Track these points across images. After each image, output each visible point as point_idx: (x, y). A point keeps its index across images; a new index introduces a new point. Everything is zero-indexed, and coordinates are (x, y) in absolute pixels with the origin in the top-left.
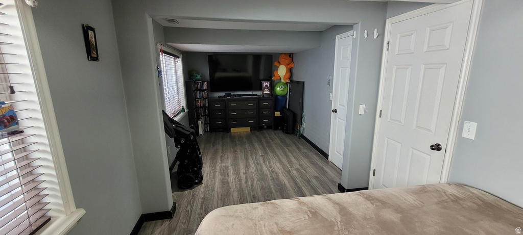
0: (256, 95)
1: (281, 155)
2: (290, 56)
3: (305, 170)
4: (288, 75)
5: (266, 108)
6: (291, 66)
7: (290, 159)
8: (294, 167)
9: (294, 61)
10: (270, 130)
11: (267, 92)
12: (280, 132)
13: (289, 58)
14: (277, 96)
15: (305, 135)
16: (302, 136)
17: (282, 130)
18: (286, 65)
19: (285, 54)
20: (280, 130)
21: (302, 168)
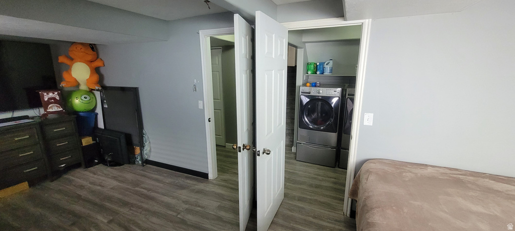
0: (26, 117)
1: (142, 202)
2: (92, 48)
3: (199, 206)
4: (96, 78)
5: (63, 136)
6: (97, 63)
7: (162, 202)
8: (181, 209)
9: (101, 56)
10: (78, 170)
11: (54, 108)
12: (100, 168)
13: (91, 52)
14: (76, 113)
15: (151, 159)
16: (147, 162)
17: (103, 162)
18: (89, 62)
19: (82, 44)
20: (98, 164)
21: (192, 205)
